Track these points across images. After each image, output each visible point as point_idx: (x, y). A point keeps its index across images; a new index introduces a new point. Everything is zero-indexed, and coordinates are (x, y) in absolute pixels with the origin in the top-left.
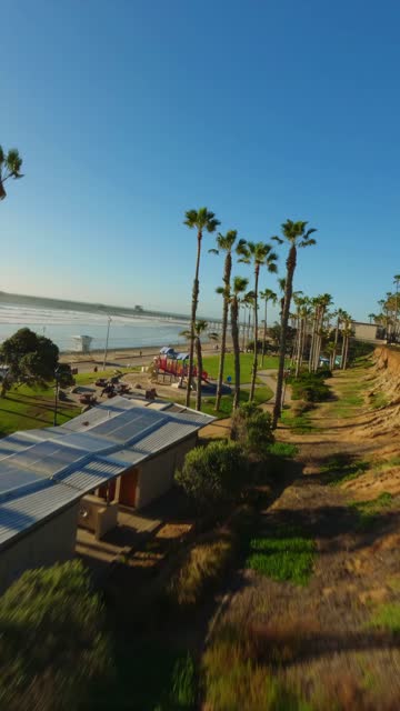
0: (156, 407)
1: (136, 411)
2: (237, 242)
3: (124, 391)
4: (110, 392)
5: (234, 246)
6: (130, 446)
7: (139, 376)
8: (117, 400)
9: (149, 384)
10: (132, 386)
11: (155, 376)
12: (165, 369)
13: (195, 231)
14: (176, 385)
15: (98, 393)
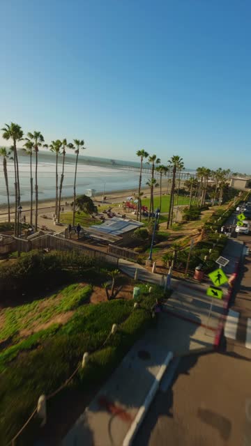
0: (126, 220)
1: (121, 221)
2: (156, 159)
3: (114, 215)
4: (110, 216)
5: (155, 161)
6: (120, 230)
7: (118, 209)
8: (114, 218)
9: (123, 213)
10: (116, 213)
11: (125, 209)
12: (129, 206)
13: (140, 157)
14: (133, 213)
15: (106, 216)
